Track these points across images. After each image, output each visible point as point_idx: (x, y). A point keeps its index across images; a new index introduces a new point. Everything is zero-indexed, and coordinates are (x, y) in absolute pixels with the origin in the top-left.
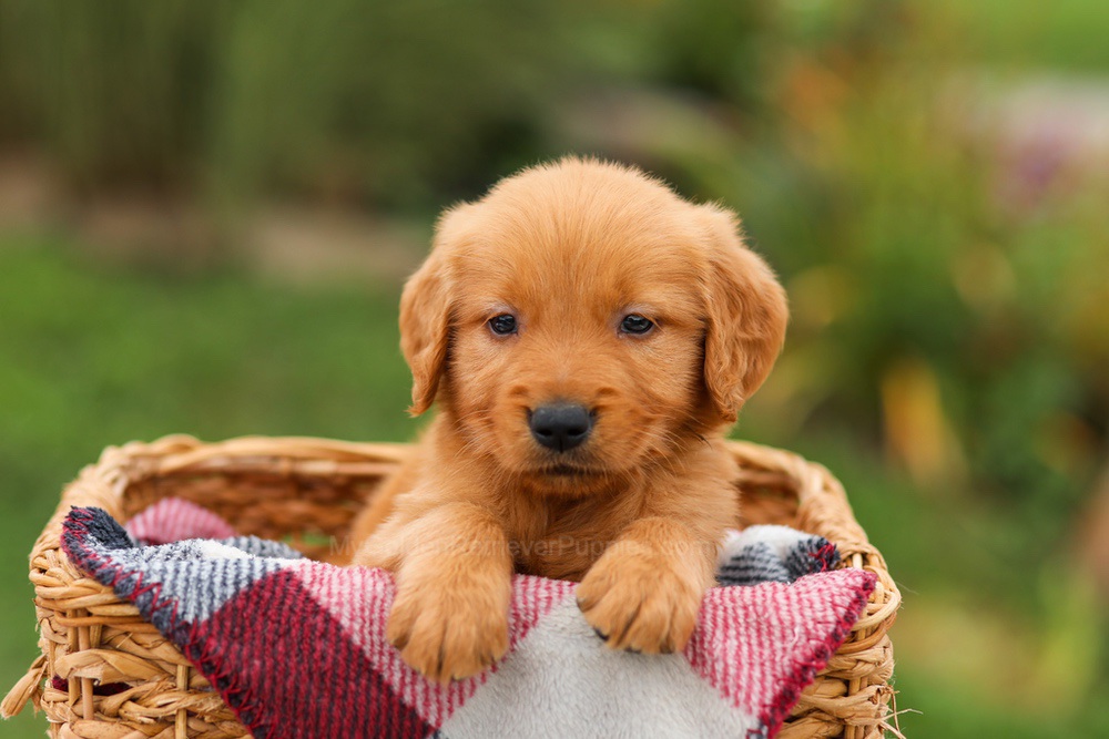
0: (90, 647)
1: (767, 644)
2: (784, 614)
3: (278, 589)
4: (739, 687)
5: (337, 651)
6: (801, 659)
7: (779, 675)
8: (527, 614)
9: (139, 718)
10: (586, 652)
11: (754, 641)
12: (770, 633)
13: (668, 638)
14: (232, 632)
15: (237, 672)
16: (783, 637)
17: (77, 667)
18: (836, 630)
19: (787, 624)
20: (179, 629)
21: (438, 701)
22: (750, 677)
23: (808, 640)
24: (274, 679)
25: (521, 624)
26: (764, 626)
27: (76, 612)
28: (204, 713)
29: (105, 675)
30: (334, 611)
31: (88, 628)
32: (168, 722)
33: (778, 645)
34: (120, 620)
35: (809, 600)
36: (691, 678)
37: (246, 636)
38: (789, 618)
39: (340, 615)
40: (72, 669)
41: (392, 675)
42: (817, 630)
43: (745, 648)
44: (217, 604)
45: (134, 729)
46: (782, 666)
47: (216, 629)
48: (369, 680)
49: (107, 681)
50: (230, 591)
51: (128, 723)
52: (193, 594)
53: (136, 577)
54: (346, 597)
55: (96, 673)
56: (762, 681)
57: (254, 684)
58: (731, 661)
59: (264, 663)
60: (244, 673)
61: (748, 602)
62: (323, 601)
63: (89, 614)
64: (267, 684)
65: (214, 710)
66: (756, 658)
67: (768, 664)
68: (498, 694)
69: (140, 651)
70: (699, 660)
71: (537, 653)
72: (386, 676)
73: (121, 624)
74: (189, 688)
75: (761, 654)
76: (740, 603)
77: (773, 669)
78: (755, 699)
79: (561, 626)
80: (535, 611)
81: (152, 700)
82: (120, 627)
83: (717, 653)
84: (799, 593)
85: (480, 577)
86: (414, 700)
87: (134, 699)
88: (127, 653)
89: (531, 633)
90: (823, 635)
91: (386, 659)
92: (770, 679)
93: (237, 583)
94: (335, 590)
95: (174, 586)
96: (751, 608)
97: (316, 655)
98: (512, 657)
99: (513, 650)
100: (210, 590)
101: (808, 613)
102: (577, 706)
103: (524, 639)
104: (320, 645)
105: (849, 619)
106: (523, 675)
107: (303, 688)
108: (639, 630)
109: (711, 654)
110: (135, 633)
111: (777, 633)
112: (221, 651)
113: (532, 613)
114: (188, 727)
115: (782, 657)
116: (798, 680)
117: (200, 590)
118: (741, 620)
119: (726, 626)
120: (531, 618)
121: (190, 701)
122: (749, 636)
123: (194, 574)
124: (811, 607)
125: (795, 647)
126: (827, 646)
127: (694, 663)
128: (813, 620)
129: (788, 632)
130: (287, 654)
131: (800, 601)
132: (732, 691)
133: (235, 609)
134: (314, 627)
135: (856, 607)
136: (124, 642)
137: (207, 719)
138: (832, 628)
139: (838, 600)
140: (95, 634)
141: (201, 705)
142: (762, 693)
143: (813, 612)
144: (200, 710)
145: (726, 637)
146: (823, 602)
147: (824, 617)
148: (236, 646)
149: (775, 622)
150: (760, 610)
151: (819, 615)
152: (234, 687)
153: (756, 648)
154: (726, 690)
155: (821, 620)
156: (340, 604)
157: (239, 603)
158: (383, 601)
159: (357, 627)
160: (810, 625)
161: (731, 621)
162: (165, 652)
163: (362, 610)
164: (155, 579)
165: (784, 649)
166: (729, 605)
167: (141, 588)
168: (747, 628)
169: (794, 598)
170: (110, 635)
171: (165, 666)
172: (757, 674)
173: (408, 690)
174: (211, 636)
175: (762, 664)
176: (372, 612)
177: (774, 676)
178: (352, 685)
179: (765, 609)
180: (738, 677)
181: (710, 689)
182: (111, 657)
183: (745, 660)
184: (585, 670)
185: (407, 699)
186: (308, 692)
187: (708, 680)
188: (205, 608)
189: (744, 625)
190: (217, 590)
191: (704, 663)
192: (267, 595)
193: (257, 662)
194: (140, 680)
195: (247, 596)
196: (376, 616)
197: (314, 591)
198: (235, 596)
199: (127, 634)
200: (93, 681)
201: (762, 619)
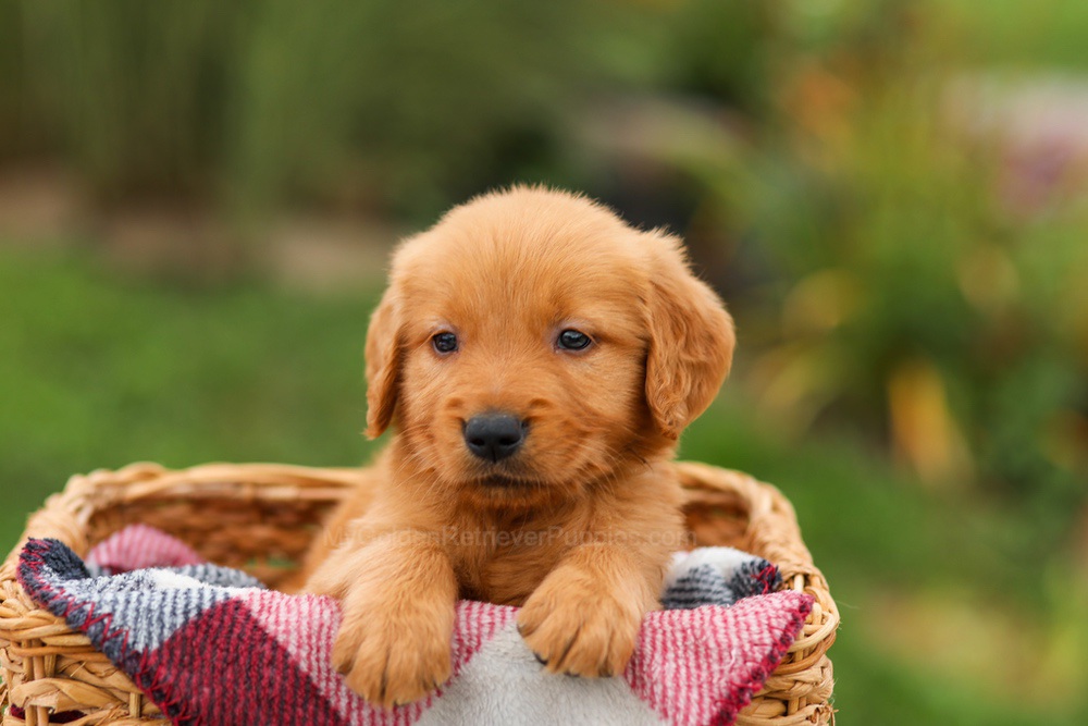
0: (45, 676)
1: (704, 666)
2: (721, 637)
3: (226, 618)
4: (677, 709)
5: (284, 678)
6: (737, 681)
7: (716, 697)
8: (470, 639)
10: (529, 677)
11: (692, 664)
12: (708, 656)
13: (606, 662)
14: (182, 661)
15: (186, 700)
16: (721, 660)
17: (32, 696)
18: (772, 652)
19: (724, 646)
20: (130, 658)
22: (688, 699)
23: (745, 662)
24: (223, 706)
25: (464, 649)
26: (702, 649)
27: (31, 643)
29: (60, 703)
30: (281, 638)
31: (42, 658)
33: (715, 667)
34: (74, 650)
35: (746, 623)
36: (632, 700)
37: (196, 664)
38: (726, 641)
39: (288, 642)
40: (27, 698)
41: (339, 700)
42: (754, 653)
43: (683, 671)
44: (167, 634)
46: (719, 688)
47: (166, 658)
48: (316, 705)
49: (62, 710)
50: (180, 620)
52: (143, 624)
53: (88, 607)
54: (293, 625)
55: (51, 701)
56: (700, 702)
57: (203, 711)
58: (669, 684)
59: (213, 691)
60: (194, 700)
61: (687, 626)
62: (271, 629)
63: (44, 645)
64: (216, 711)
66: (694, 679)
67: (705, 686)
68: (443, 718)
69: (93, 679)
70: (638, 683)
71: (481, 677)
72: (333, 701)
73: (74, 653)
74: (141, 715)
75: (699, 677)
76: (678, 627)
77: (711, 690)
78: (693, 720)
79: (503, 650)
80: (479, 637)
82: (74, 656)
83: (656, 676)
84: (736, 617)
85: (423, 604)
88: (81, 681)
89: (475, 658)
90: (759, 657)
91: (332, 685)
92: (707, 700)
93: (186, 613)
94: (282, 618)
95: (124, 617)
96: (689, 632)
97: (264, 682)
98: (457, 682)
99: (457, 675)
100: (160, 619)
101: (745, 635)
103: (468, 664)
104: (268, 673)
105: (785, 641)
106: (467, 699)
107: (251, 714)
108: (577, 654)
109: (650, 677)
110: (89, 662)
111: (715, 655)
112: (171, 679)
113: (475, 639)
115: (720, 679)
116: (736, 701)
117: (150, 619)
118: (679, 643)
119: (665, 649)
120: (474, 643)
122: (687, 659)
123: (144, 605)
124: (748, 630)
125: (732, 669)
126: (763, 668)
127: (633, 686)
128: (750, 642)
129: (726, 654)
130: (235, 682)
131: (737, 624)
132: (670, 713)
133: (184, 638)
134: (262, 654)
135: (793, 629)
136: (78, 671)
138: (768, 650)
139: (774, 623)
140: (49, 663)
142: (701, 711)
143: (750, 634)
145: (665, 660)
146: (759, 625)
147: (761, 639)
148: (186, 674)
149: (712, 644)
150: (698, 633)
151: (756, 637)
152: (184, 715)
153: (693, 671)
154: (665, 712)
155: (757, 642)
156: (287, 632)
157: (189, 632)
158: (330, 628)
159: (304, 654)
160: (747, 647)
161: (669, 644)
162: (117, 680)
163: (309, 637)
164: (106, 609)
165: (722, 671)
166: (668, 628)
167: (92, 618)
168: (685, 651)
169: (731, 620)
170: (64, 664)
171: (118, 694)
172: (695, 696)
173: (355, 715)
174: (161, 664)
175: (700, 686)
176: (319, 639)
177: (712, 698)
178: (300, 710)
179: (703, 632)
180: (676, 698)
181: (649, 711)
182: (65, 686)
183: (683, 683)
184: (527, 693)
186: (257, 719)
187: (647, 702)
188: (155, 638)
189: (682, 648)
190: (167, 620)
191: (643, 686)
192: (216, 624)
193: (206, 690)
194: (94, 708)
195: (197, 625)
196: (323, 643)
197: (263, 619)
198: (185, 625)
199: (80, 663)
200: (47, 710)
201: (699, 642)
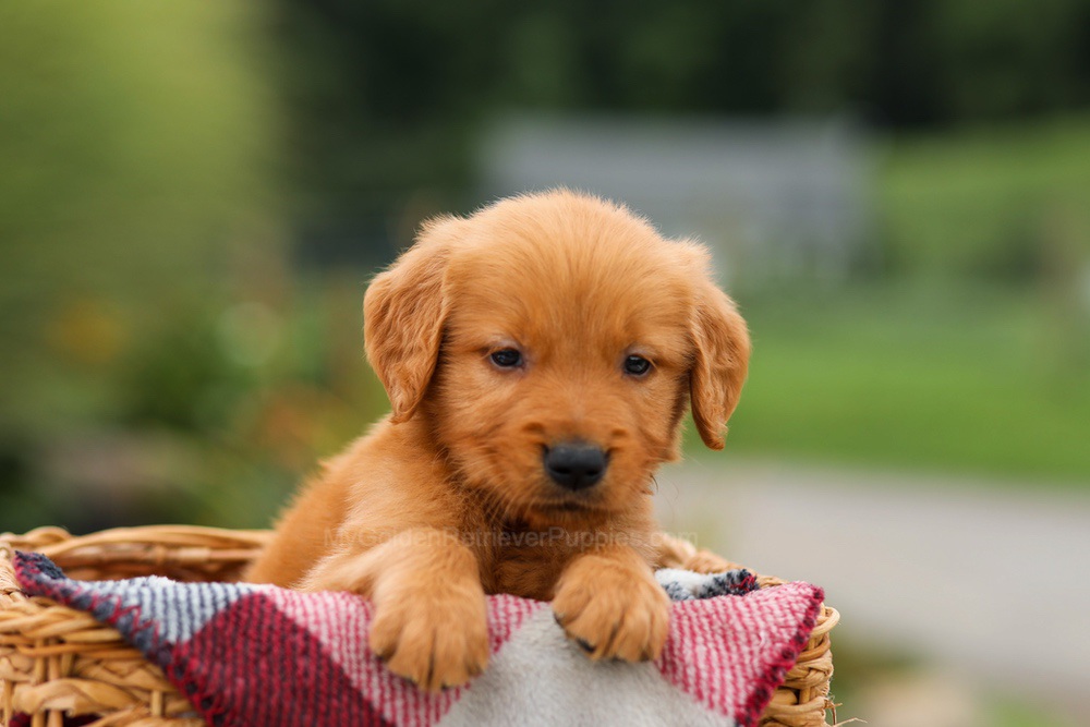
0: (60, 678)
1: (734, 649)
2: (747, 620)
3: (255, 611)
4: (712, 690)
5: (319, 668)
6: (769, 660)
8: (499, 629)
10: (561, 664)
11: (721, 647)
12: (736, 639)
13: (648, 646)
14: (213, 652)
15: (220, 691)
16: (749, 642)
17: (48, 698)
18: (798, 633)
19: (751, 629)
20: (163, 649)
21: (417, 717)
22: (723, 680)
23: (774, 643)
24: (258, 698)
25: (497, 640)
26: (729, 633)
27: (47, 641)
29: (79, 706)
30: (313, 629)
31: (59, 657)
33: (745, 649)
34: (94, 647)
35: (769, 607)
36: (662, 685)
37: (229, 654)
38: (753, 624)
39: (319, 633)
40: (43, 700)
41: (371, 691)
42: (781, 634)
43: (714, 654)
44: (198, 625)
46: (753, 668)
47: (197, 648)
48: (350, 697)
49: (80, 711)
50: (209, 612)
52: (173, 614)
53: (114, 600)
54: (322, 616)
55: (69, 703)
56: (734, 683)
57: (238, 703)
58: (702, 665)
59: (247, 682)
60: (228, 692)
61: (711, 611)
62: (300, 621)
63: (63, 642)
64: (251, 702)
66: (726, 662)
67: (738, 667)
68: (471, 711)
69: (115, 679)
70: (669, 668)
71: (512, 665)
72: (365, 692)
73: (94, 651)
74: (164, 715)
75: (730, 658)
76: (702, 613)
77: (744, 670)
78: (729, 700)
79: (533, 639)
80: (507, 626)
82: (93, 654)
83: (688, 658)
84: (758, 602)
86: (394, 716)
88: (100, 682)
89: (505, 647)
90: (787, 637)
91: (364, 677)
92: (741, 680)
93: (215, 604)
94: (310, 609)
95: (153, 608)
96: (714, 617)
97: (300, 672)
98: (486, 672)
100: (190, 610)
101: (770, 618)
102: (553, 717)
103: (498, 654)
104: (302, 663)
105: (808, 624)
106: (496, 690)
107: (287, 705)
108: (624, 638)
109: (682, 660)
110: (109, 661)
111: (743, 638)
112: (204, 670)
113: (504, 628)
115: (751, 660)
116: (770, 679)
117: (178, 610)
118: (707, 628)
119: (693, 635)
120: (503, 632)
122: (716, 642)
123: (171, 596)
124: (772, 613)
125: (762, 650)
126: (793, 648)
127: (664, 671)
128: (776, 624)
129: (753, 637)
130: (270, 672)
131: (760, 608)
132: (706, 694)
133: (215, 629)
134: (293, 645)
135: (813, 612)
136: (96, 671)
138: (794, 631)
139: (795, 607)
140: (66, 663)
142: (736, 693)
143: (775, 617)
145: (694, 643)
146: (781, 609)
147: (786, 621)
148: (218, 666)
149: (739, 627)
150: (724, 618)
151: (781, 620)
152: (219, 706)
153: (724, 653)
154: (699, 695)
155: (782, 624)
156: (317, 622)
157: (219, 624)
158: (357, 620)
159: (335, 644)
160: (774, 629)
161: (697, 629)
162: (141, 677)
163: (339, 628)
164: (133, 601)
165: (751, 653)
166: (693, 615)
167: (121, 610)
168: (713, 635)
169: (754, 606)
170: (81, 664)
171: (138, 694)
172: (728, 676)
173: (388, 706)
174: (193, 655)
175: (732, 668)
176: (348, 630)
177: (745, 677)
178: (335, 702)
179: (729, 617)
180: (711, 680)
181: (683, 695)
182: (85, 686)
183: (715, 664)
185: (388, 714)
186: (292, 710)
187: (680, 686)
188: (186, 628)
189: (709, 632)
190: (197, 611)
191: (675, 670)
192: (245, 616)
193: (240, 681)
194: (113, 710)
195: (226, 617)
196: (352, 634)
197: (289, 612)
198: (215, 616)
199: (98, 662)
200: (63, 713)
201: (726, 626)
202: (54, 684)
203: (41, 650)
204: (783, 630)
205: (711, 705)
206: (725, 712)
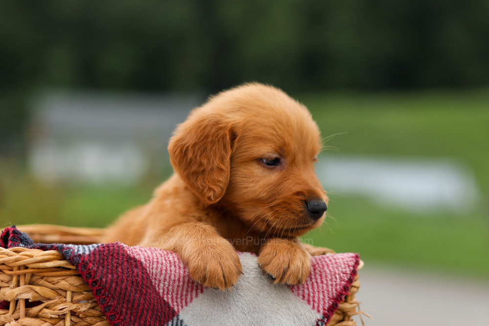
0: (25, 285)
1: (325, 282)
2: (331, 268)
4: (314, 301)
6: (339, 290)
7: (331, 297)
9: (50, 316)
11: (319, 281)
12: (326, 276)
13: (301, 277)
16: (332, 280)
17: (20, 294)
22: (319, 297)
23: (341, 281)
26: (323, 274)
27: (19, 268)
28: (80, 313)
29: (34, 297)
31: (25, 275)
32: (62, 317)
33: (330, 283)
34: (40, 270)
35: (339, 263)
36: (292, 297)
38: (333, 270)
40: (17, 295)
42: (344, 277)
43: (315, 284)
45: (46, 322)
46: (332, 293)
49: (34, 300)
51: (43, 319)
55: (29, 296)
56: (324, 299)
58: (310, 290)
65: (84, 311)
66: (320, 289)
67: (326, 292)
69: (50, 285)
73: (41, 272)
74: (72, 301)
75: (323, 287)
77: (328, 294)
78: (321, 307)
81: (56, 307)
82: (41, 274)
84: (335, 260)
87: (46, 307)
88: (43, 286)
90: (346, 279)
92: (327, 298)
96: (317, 266)
101: (340, 269)
105: (354, 272)
110: (48, 277)
111: (329, 277)
114: (71, 320)
115: (332, 289)
116: (338, 299)
121: (73, 307)
122: (316, 279)
124: (341, 266)
125: (336, 285)
126: (348, 284)
128: (342, 272)
129: (334, 277)
131: (336, 263)
132: (312, 302)
135: (356, 267)
136: (42, 282)
137: (81, 315)
138: (349, 276)
139: (350, 263)
140: (28, 278)
141: (79, 309)
142: (324, 304)
143: (342, 269)
144: (79, 311)
146: (344, 264)
147: (346, 271)
149: (328, 272)
150: (321, 266)
151: (344, 270)
153: (320, 285)
154: (309, 302)
155: (344, 272)
160: (342, 275)
162: (62, 285)
165: (332, 285)
168: (315, 275)
170: (34, 278)
171: (60, 292)
172: (321, 296)
173: (170, 301)
175: (323, 292)
177: (329, 297)
179: (323, 266)
180: (314, 297)
181: (302, 301)
182: (37, 288)
183: (316, 290)
185: (171, 304)
187: (301, 297)
194: (50, 299)
199: (42, 278)
200: (27, 301)
201: (322, 270)
202: (22, 287)
203: (16, 272)
204: (345, 275)
205: (314, 308)
206: (319, 311)
